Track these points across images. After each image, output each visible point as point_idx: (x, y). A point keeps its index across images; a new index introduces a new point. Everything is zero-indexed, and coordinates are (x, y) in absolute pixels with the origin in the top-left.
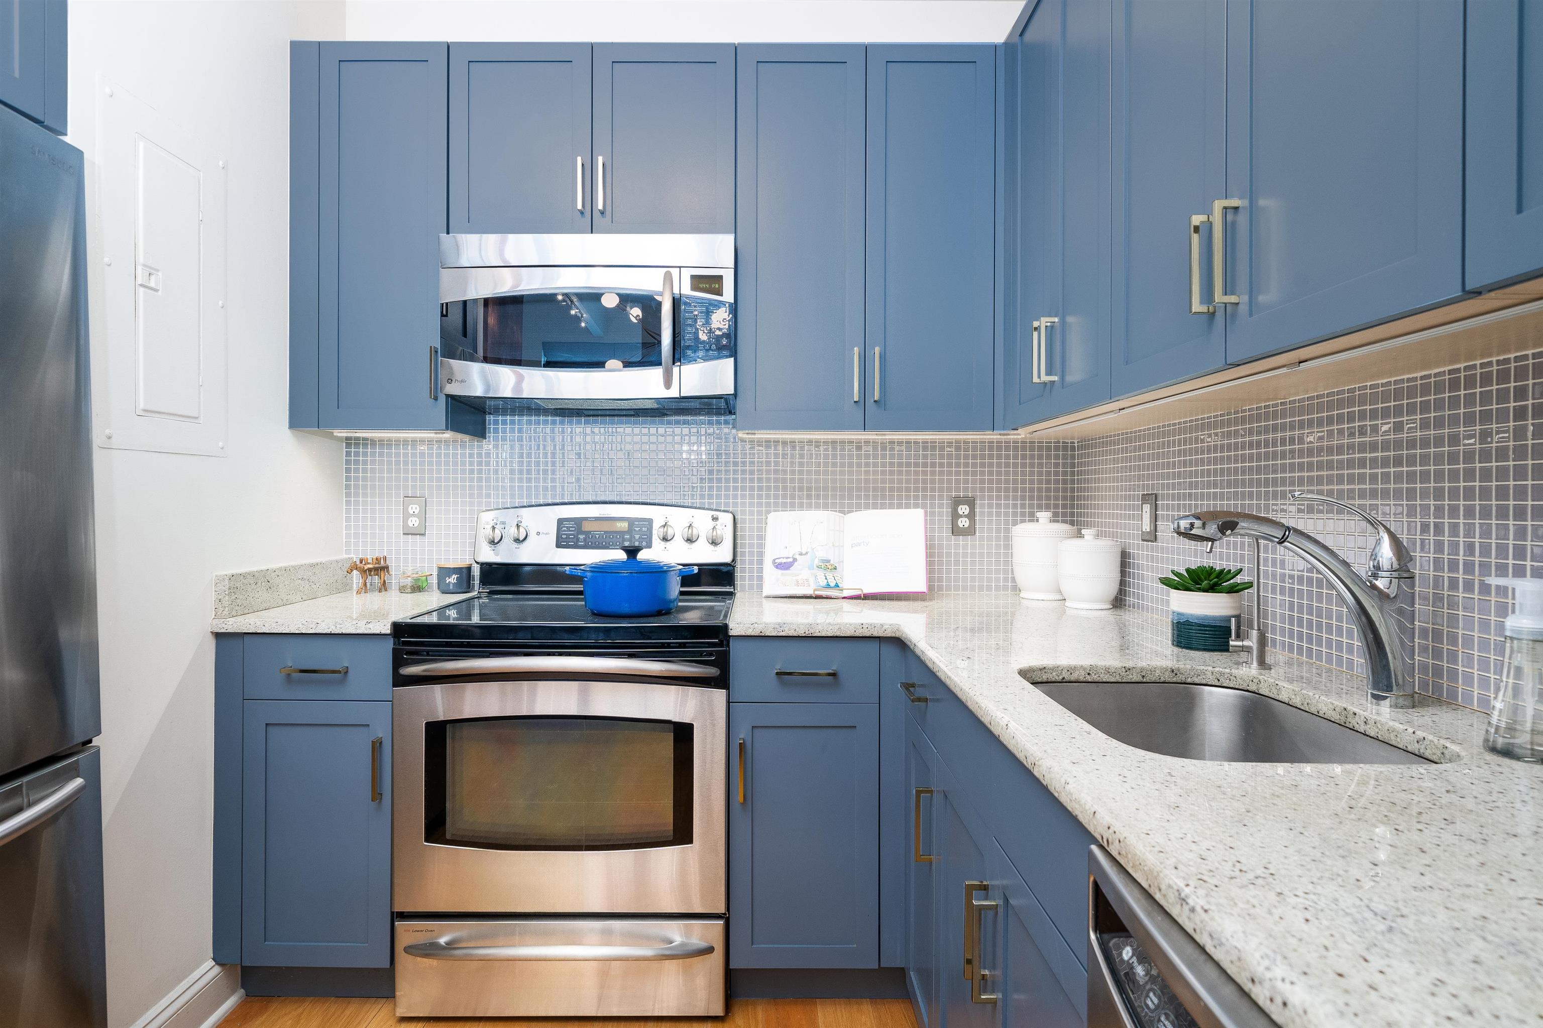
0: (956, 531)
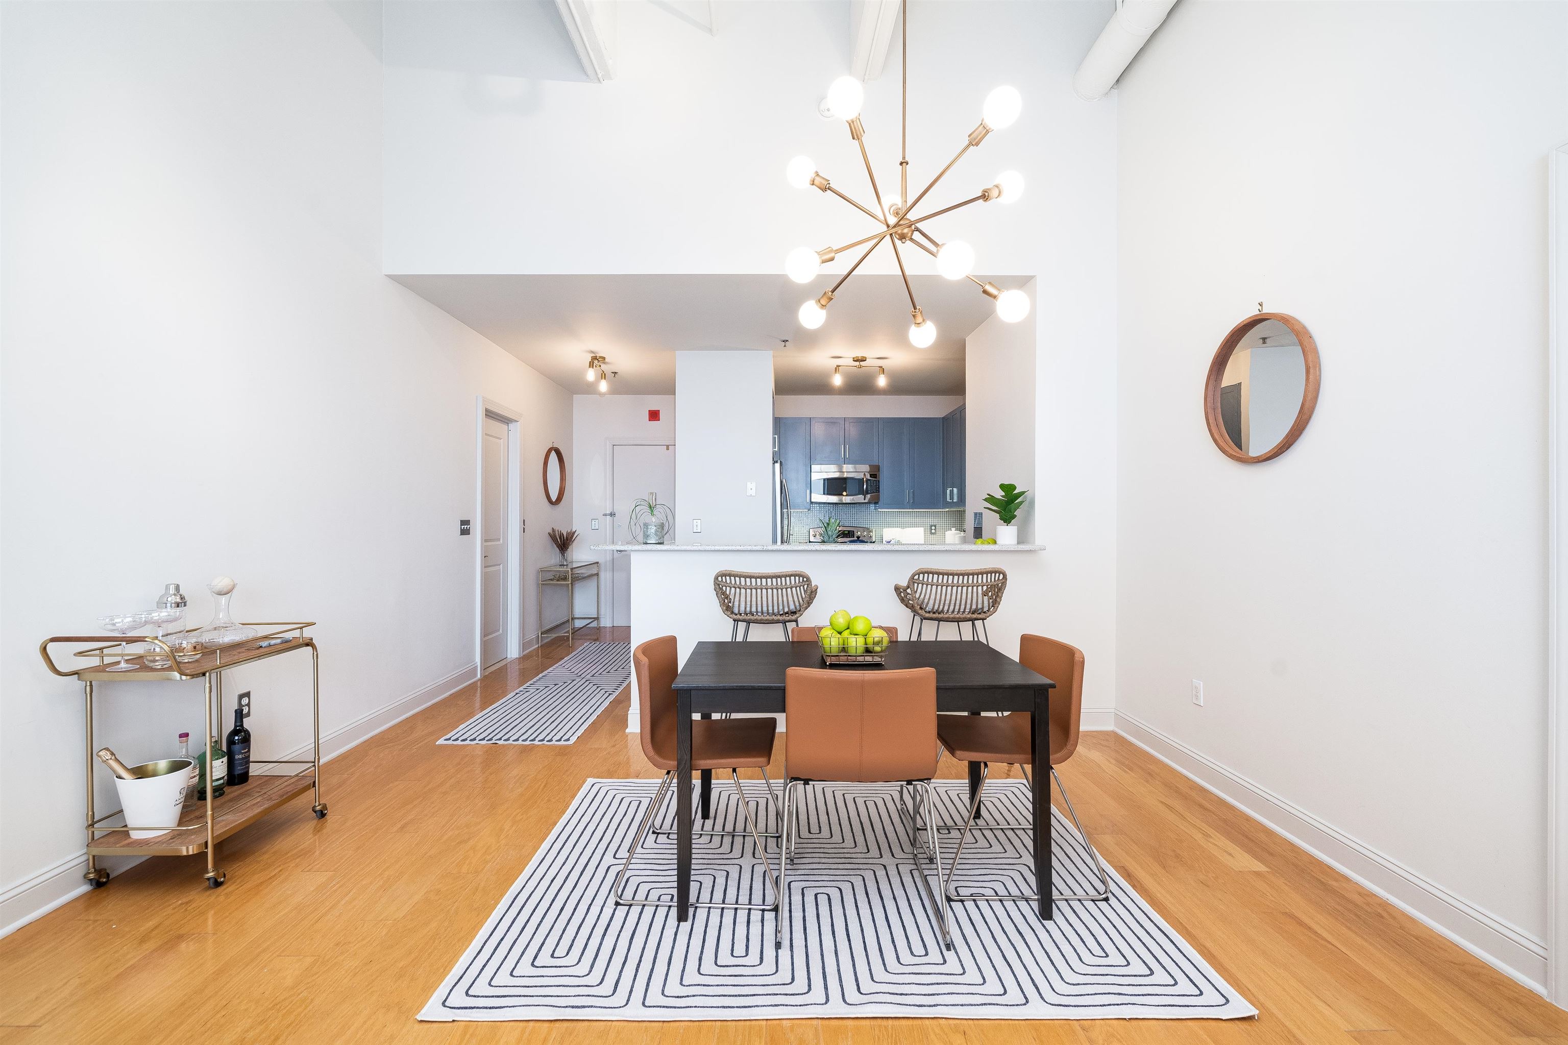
0: (931, 533)
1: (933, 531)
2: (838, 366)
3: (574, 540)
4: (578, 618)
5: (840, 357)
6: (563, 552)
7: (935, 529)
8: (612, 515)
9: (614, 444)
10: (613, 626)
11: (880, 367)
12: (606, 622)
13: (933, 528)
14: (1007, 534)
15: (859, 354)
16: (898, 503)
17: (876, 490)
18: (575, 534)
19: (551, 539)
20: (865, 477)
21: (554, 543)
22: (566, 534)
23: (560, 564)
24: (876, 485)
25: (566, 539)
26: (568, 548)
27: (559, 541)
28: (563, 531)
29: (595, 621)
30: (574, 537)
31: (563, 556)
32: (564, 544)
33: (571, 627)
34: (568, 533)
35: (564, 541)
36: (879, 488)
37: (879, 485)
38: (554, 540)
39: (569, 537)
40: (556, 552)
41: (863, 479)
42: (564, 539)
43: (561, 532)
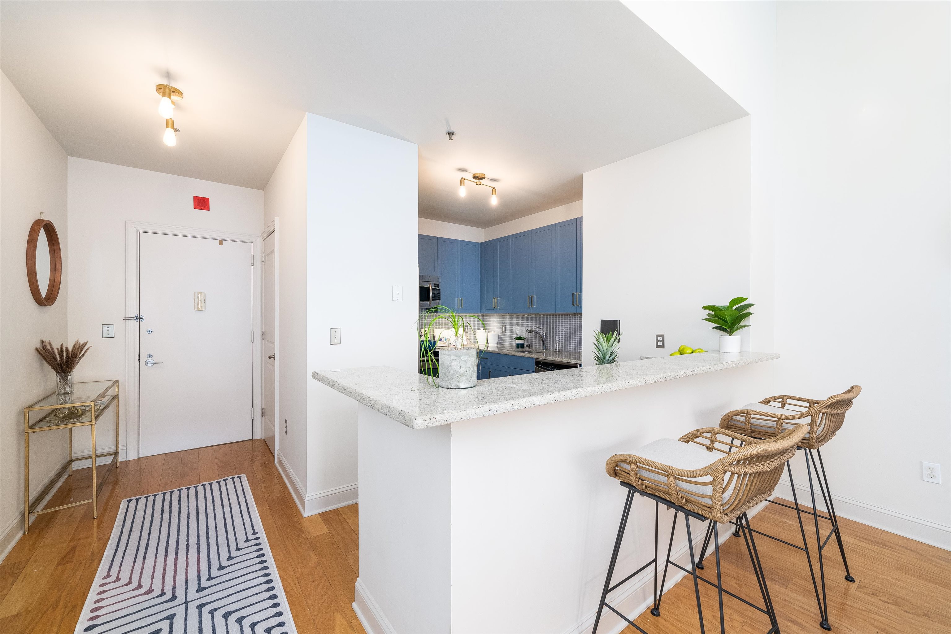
2: (463, 179)
3: (83, 355)
4: (78, 459)
5: (465, 170)
6: (63, 375)
8: (138, 318)
9: (141, 230)
10: (140, 458)
11: (491, 188)
12: (128, 454)
14: (731, 343)
15: (479, 172)
17: (438, 297)
18: (85, 346)
19: (44, 358)
20: (430, 286)
21: (49, 364)
22: (67, 350)
23: (58, 394)
24: (438, 294)
25: (68, 358)
26: (70, 371)
27: (56, 360)
28: (62, 346)
29: (111, 457)
30: (83, 352)
31: (64, 380)
32: (64, 365)
33: (69, 475)
34: (70, 349)
35: (65, 360)
36: (440, 296)
37: (440, 294)
38: (48, 360)
39: (71, 355)
40: (52, 375)
41: (429, 288)
42: (65, 357)
43: (59, 348)
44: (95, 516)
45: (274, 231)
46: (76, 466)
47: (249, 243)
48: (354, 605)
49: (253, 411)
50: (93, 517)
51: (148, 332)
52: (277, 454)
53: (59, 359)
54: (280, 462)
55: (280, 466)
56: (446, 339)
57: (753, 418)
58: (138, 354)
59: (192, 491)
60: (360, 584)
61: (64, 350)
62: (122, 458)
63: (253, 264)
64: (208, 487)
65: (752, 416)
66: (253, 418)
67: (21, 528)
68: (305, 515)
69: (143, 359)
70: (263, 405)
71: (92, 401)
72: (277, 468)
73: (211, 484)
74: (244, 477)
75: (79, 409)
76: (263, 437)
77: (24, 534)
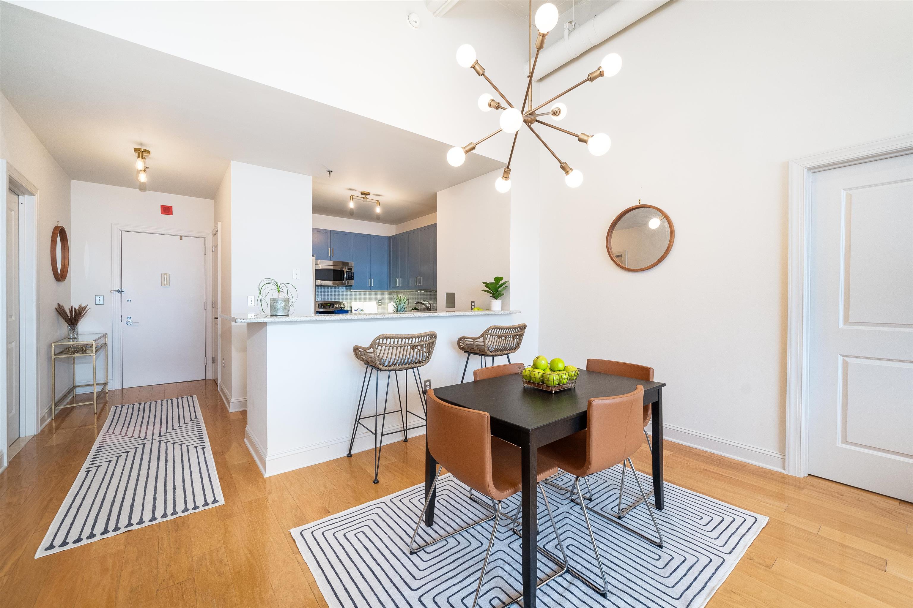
0: (379, 305)
1: (380, 303)
2: (352, 196)
3: (84, 314)
4: (79, 386)
5: (354, 190)
6: (72, 326)
7: (381, 302)
8: (120, 291)
9: (122, 230)
10: (123, 388)
11: (377, 201)
12: (114, 385)
13: (380, 301)
14: (496, 305)
15: (365, 190)
16: (365, 287)
17: (351, 278)
18: (86, 308)
19: (61, 315)
20: (345, 269)
21: (64, 318)
22: (75, 308)
23: (69, 339)
24: (352, 275)
25: (75, 315)
26: (77, 324)
27: (68, 317)
28: (72, 307)
29: (102, 386)
30: (85, 312)
31: (73, 330)
32: (73, 320)
33: (74, 397)
34: (77, 308)
35: (74, 316)
36: (353, 277)
37: (353, 275)
38: (63, 316)
39: (78, 313)
40: (65, 327)
41: (344, 271)
42: (73, 314)
43: (70, 308)
44: (96, 412)
45: (217, 232)
46: (78, 391)
47: (203, 238)
48: (245, 440)
49: (206, 359)
50: (95, 413)
51: (128, 301)
52: (220, 384)
53: (69, 315)
54: (222, 390)
55: (222, 392)
56: (361, 310)
57: (466, 341)
58: (121, 316)
59: (159, 403)
60: (248, 428)
61: (73, 310)
62: (110, 387)
63: (206, 253)
64: (170, 401)
65: (466, 339)
66: (206, 364)
67: (51, 416)
68: (230, 411)
69: (125, 319)
70: (213, 355)
71: (93, 341)
72: (219, 393)
73: (172, 400)
74: (195, 398)
75: (84, 347)
76: (213, 378)
77: (52, 419)
